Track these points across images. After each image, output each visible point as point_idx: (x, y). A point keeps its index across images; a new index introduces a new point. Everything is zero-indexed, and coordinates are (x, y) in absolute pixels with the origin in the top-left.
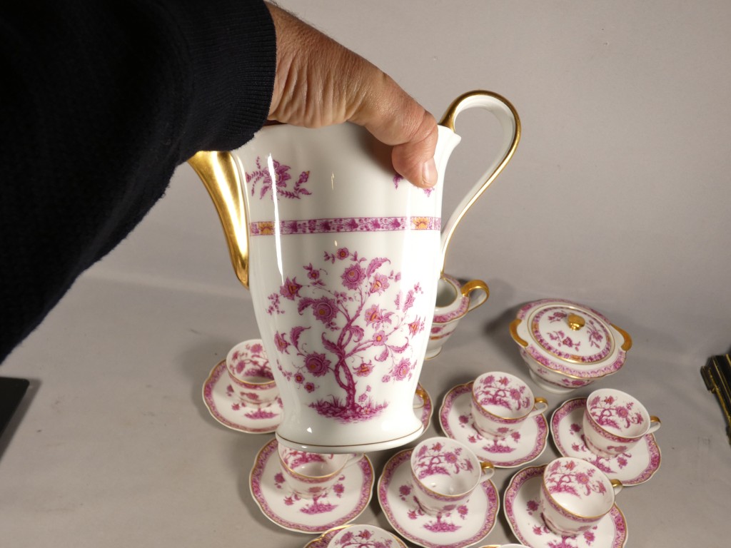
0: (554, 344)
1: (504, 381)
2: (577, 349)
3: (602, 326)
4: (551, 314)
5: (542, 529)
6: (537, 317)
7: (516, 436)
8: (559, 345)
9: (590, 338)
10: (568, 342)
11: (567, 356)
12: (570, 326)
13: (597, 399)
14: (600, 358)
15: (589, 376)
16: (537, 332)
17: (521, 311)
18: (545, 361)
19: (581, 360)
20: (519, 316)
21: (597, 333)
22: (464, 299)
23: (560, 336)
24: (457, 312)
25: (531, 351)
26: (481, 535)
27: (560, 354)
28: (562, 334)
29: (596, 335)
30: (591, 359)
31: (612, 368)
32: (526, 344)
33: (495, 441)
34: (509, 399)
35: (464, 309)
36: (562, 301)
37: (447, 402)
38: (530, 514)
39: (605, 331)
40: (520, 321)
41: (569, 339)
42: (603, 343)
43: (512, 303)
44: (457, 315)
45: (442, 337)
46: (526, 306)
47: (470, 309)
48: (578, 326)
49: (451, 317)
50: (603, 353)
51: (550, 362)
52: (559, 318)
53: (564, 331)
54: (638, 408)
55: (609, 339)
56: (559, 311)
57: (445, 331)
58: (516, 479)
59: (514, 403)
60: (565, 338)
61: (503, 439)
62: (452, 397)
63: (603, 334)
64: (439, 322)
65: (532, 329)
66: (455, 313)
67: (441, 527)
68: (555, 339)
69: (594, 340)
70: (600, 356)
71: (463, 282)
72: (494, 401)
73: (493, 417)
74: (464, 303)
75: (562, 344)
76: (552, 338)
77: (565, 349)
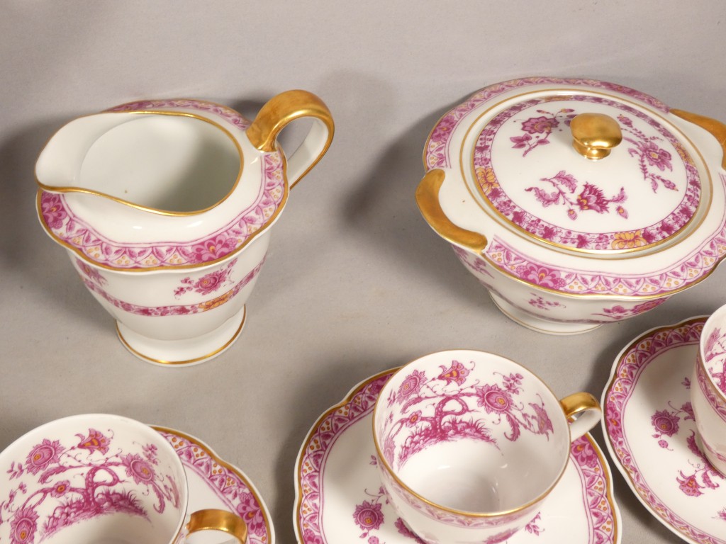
0: (555, 216)
1: (455, 373)
2: (621, 212)
3: (654, 123)
4: (512, 128)
6: (481, 148)
8: (571, 214)
9: (644, 169)
10: (593, 199)
12: (582, 151)
14: (687, 218)
15: (681, 283)
16: (496, 193)
17: (433, 145)
18: (548, 278)
19: (643, 242)
20: (431, 161)
21: (654, 148)
22: (267, 159)
23: (564, 188)
24: (259, 210)
25: (499, 257)
27: (582, 242)
28: (566, 179)
29: (653, 156)
30: (666, 228)
32: (481, 241)
34: (478, 413)
35: (277, 193)
36: (525, 81)
37: (306, 482)
39: (666, 134)
40: (441, 175)
41: (590, 189)
42: (677, 172)
43: (395, 127)
44: (260, 220)
45: (235, 291)
46: (439, 125)
47: (291, 182)
48: (605, 144)
49: (245, 230)
50: (689, 198)
51: (563, 275)
52: (542, 136)
53: (569, 171)
55: (685, 156)
56: (531, 113)
57: (237, 274)
59: (494, 422)
60: (580, 189)
62: (317, 457)
63: (665, 145)
64: (211, 260)
65: (480, 187)
66: (253, 214)
68: (556, 200)
69: (654, 170)
70: (685, 211)
71: (247, 108)
72: (437, 433)
74: (269, 173)
75: (577, 208)
76: (546, 200)
77: (590, 222)
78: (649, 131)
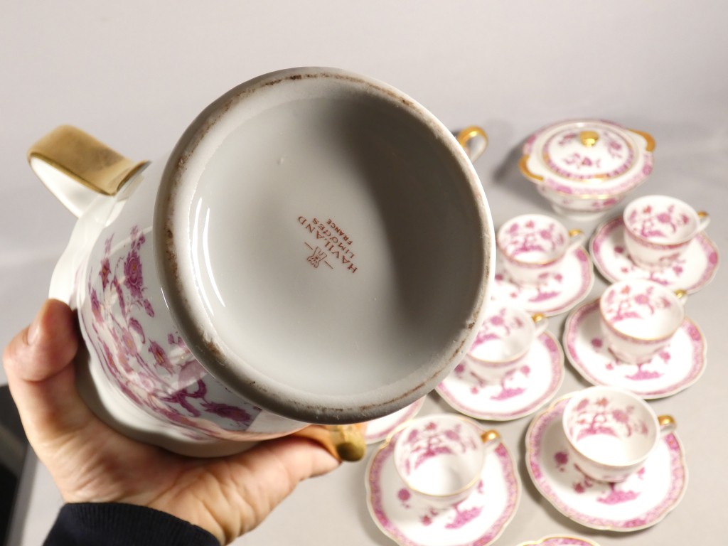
0: (571, 169)
2: (598, 166)
3: (619, 135)
4: (559, 138)
5: (614, 364)
6: (546, 146)
7: (559, 278)
8: (578, 168)
9: (610, 151)
10: (587, 162)
11: (589, 177)
12: (584, 143)
13: (634, 214)
14: (625, 168)
15: (620, 191)
16: (550, 162)
17: (527, 146)
18: (568, 190)
19: (606, 177)
20: (526, 152)
21: (615, 143)
23: (576, 158)
25: (550, 184)
26: (552, 389)
27: (581, 178)
28: (577, 155)
29: (615, 146)
30: (616, 172)
31: (642, 175)
32: (541, 178)
33: (539, 290)
34: (540, 241)
36: (567, 121)
38: (597, 352)
39: (623, 138)
40: (528, 156)
41: (586, 158)
42: (624, 152)
43: (514, 142)
46: (530, 139)
48: (593, 141)
50: (628, 161)
51: (572, 189)
52: (570, 140)
53: (579, 152)
54: (681, 207)
55: (629, 146)
56: (568, 133)
58: (571, 322)
59: (546, 244)
60: (582, 159)
61: (546, 284)
63: (621, 142)
65: (544, 160)
67: (507, 394)
68: (572, 163)
69: (614, 151)
70: (625, 166)
72: (525, 249)
73: (529, 266)
75: (580, 166)
76: (568, 163)
77: (586, 170)
78: (613, 136)
